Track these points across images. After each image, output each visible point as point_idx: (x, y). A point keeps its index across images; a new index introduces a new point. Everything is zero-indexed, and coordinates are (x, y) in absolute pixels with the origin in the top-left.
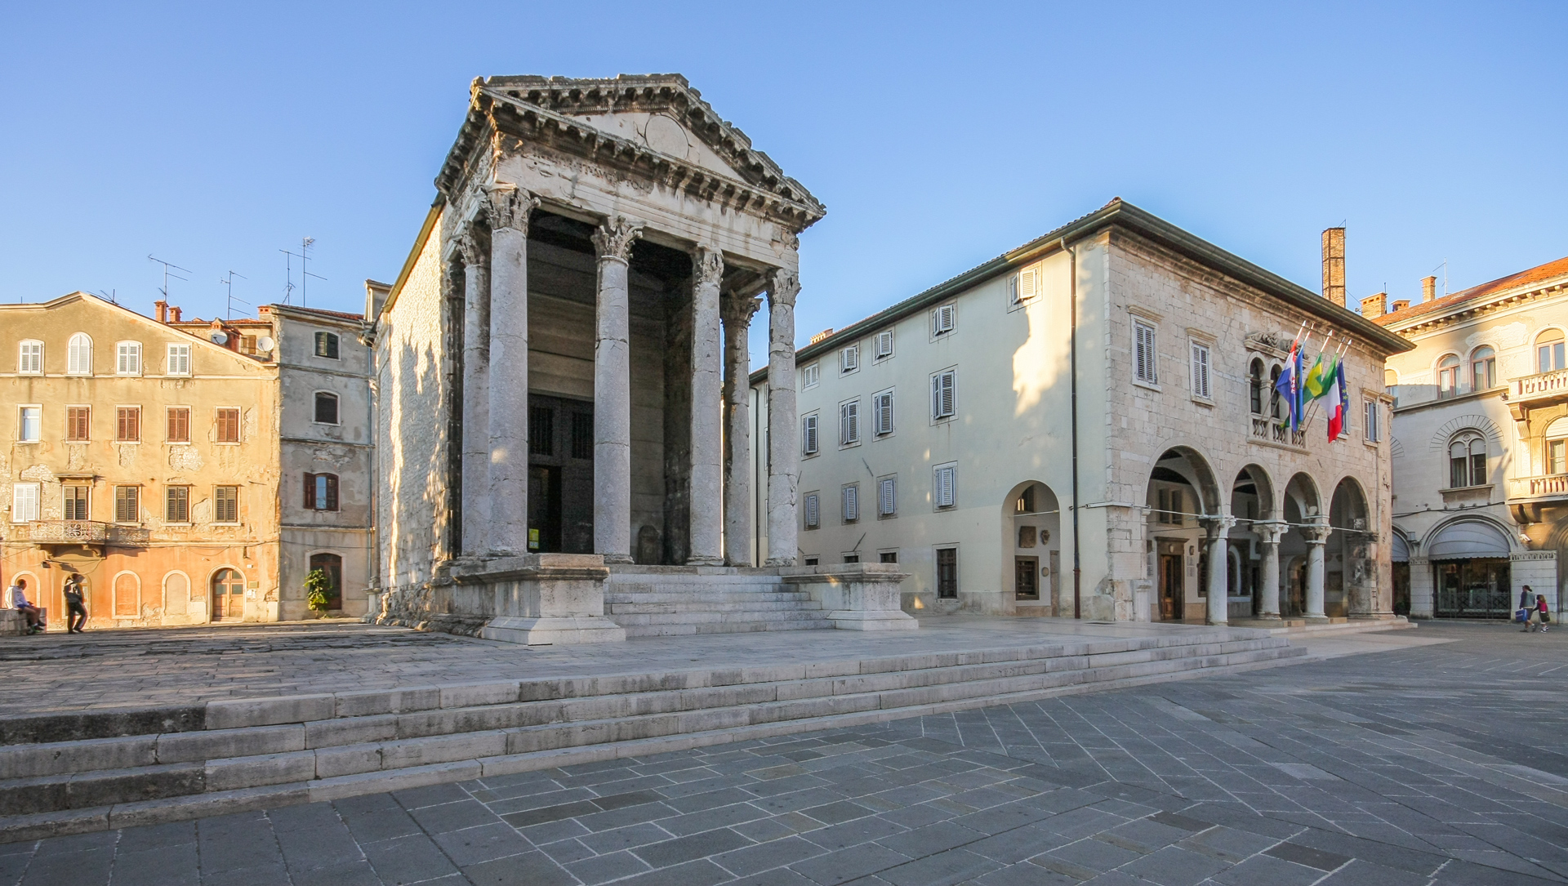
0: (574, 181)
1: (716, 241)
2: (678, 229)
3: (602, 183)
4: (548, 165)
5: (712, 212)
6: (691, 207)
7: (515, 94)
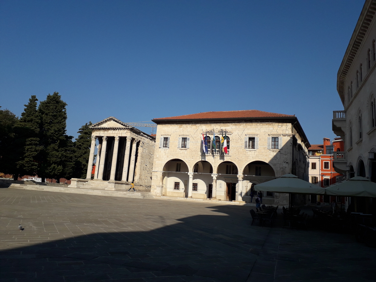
0: (100, 133)
1: (117, 135)
2: (112, 135)
3: (103, 132)
4: (97, 132)
5: (117, 131)
6: (114, 132)
7: (93, 126)
